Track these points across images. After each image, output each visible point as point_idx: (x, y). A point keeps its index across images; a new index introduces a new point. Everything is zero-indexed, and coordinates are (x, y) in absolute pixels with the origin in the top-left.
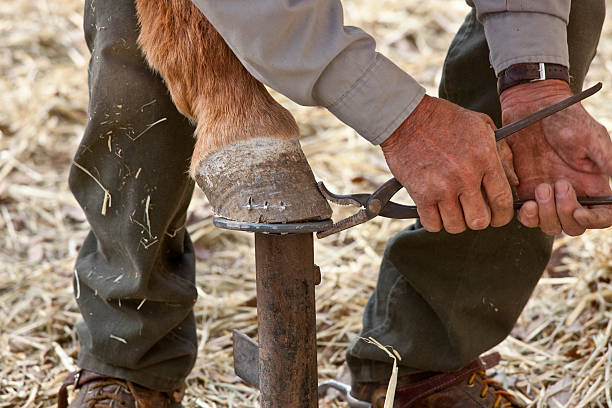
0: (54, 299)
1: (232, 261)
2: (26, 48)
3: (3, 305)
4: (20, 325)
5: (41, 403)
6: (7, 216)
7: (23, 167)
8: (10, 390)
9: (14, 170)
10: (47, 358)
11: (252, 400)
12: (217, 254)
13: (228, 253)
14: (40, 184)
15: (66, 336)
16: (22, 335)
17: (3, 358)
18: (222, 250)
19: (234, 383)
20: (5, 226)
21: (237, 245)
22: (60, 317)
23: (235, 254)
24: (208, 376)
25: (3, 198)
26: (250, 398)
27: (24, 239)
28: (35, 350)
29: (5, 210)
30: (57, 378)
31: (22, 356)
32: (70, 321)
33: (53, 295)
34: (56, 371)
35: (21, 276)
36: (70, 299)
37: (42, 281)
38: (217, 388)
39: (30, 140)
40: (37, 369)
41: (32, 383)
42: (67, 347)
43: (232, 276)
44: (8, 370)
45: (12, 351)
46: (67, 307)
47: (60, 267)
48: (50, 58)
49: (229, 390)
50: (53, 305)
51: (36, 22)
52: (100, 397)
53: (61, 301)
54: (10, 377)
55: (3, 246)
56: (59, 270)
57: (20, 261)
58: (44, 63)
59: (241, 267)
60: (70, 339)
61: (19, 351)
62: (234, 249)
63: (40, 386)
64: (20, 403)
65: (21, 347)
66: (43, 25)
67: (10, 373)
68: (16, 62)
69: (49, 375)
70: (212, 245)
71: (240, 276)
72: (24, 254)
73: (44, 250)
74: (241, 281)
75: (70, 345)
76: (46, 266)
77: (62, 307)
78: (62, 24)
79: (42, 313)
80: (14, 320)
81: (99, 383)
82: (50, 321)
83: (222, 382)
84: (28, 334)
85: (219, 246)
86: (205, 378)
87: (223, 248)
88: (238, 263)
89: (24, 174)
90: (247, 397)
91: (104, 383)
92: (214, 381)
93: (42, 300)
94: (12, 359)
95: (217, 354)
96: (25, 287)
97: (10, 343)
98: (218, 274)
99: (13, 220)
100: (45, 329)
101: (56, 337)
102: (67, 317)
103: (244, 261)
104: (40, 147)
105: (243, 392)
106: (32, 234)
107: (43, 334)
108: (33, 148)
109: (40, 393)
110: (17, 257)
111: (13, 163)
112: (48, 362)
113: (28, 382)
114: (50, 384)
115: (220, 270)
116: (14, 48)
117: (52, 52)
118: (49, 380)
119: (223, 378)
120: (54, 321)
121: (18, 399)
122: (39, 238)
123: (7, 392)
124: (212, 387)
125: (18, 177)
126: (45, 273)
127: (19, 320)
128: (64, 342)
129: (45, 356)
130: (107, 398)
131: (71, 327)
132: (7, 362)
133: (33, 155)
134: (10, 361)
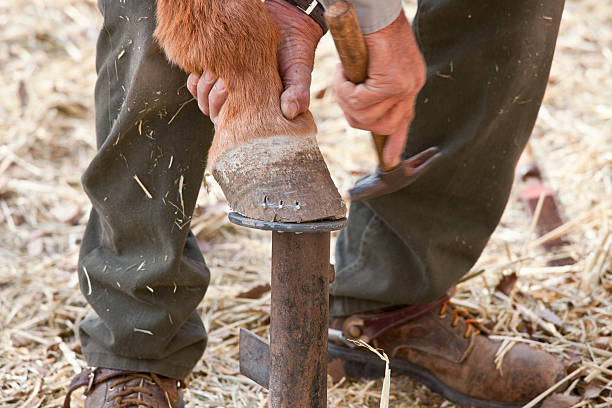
0: (56, 294)
1: (233, 253)
2: (22, 41)
3: (4, 299)
4: (23, 320)
5: (44, 396)
6: (7, 211)
7: (22, 162)
8: (14, 384)
9: (13, 164)
10: (51, 352)
11: (255, 392)
12: (217, 247)
13: (227, 246)
14: (39, 179)
15: (68, 330)
16: (23, 330)
17: (6, 353)
18: (223, 242)
19: (235, 375)
20: (5, 221)
21: (238, 237)
22: (61, 311)
23: (236, 246)
24: (210, 369)
25: (3, 192)
26: (253, 390)
27: (24, 233)
28: (38, 344)
29: (4, 205)
30: (59, 372)
31: (24, 350)
32: (72, 315)
33: (55, 290)
34: (59, 365)
35: (21, 271)
36: (71, 293)
37: (44, 276)
38: (220, 380)
39: (29, 134)
40: (40, 363)
41: (35, 377)
42: (69, 341)
43: (232, 268)
44: (11, 364)
45: (14, 346)
46: (69, 301)
47: (60, 261)
48: (47, 52)
49: (232, 382)
50: (55, 300)
51: (31, 16)
52: (126, 392)
53: (62, 296)
54: (13, 372)
55: (4, 240)
56: (60, 264)
57: (20, 256)
58: (40, 56)
59: (242, 259)
60: (72, 333)
61: (21, 346)
62: (235, 242)
63: (43, 380)
64: (24, 398)
65: (23, 342)
66: (39, 19)
67: (12, 368)
68: (13, 56)
69: (52, 370)
70: (213, 237)
71: (241, 268)
72: (24, 249)
73: (44, 244)
74: (242, 274)
75: (72, 339)
76: (48, 261)
77: (64, 301)
78: (57, 17)
79: (44, 307)
80: (16, 316)
81: (121, 380)
82: (53, 315)
83: (225, 374)
84: (30, 328)
85: (220, 238)
86: (208, 371)
87: (224, 240)
88: (238, 256)
89: (22, 168)
90: (251, 389)
91: (125, 380)
92: (217, 374)
93: (44, 296)
94: (15, 354)
95: (219, 346)
96: (26, 282)
97: (12, 337)
98: (219, 266)
99: (12, 215)
100: (46, 323)
101: (58, 331)
102: (68, 311)
103: (245, 253)
104: (38, 140)
105: (246, 385)
106: (31, 229)
107: (46, 328)
108: (31, 142)
109: (44, 387)
110: (18, 251)
111: (12, 157)
112: (50, 356)
113: (30, 376)
114: (53, 378)
115: (221, 262)
116: (10, 42)
117: (48, 45)
118: (52, 374)
119: (226, 371)
120: (56, 316)
121: (22, 394)
122: (39, 232)
123: (10, 387)
124: (215, 379)
125: (17, 172)
126: (46, 267)
127: (21, 315)
128: (66, 336)
129: (48, 350)
130: (133, 392)
131: (73, 321)
132: (10, 357)
133: (31, 150)
134: (12, 356)
